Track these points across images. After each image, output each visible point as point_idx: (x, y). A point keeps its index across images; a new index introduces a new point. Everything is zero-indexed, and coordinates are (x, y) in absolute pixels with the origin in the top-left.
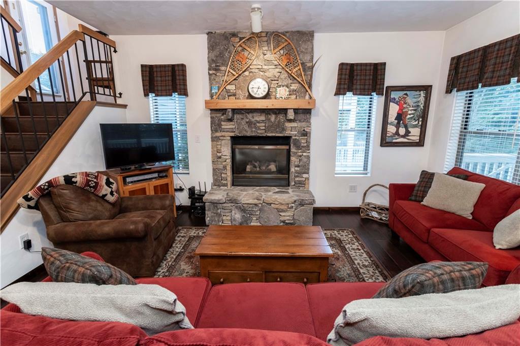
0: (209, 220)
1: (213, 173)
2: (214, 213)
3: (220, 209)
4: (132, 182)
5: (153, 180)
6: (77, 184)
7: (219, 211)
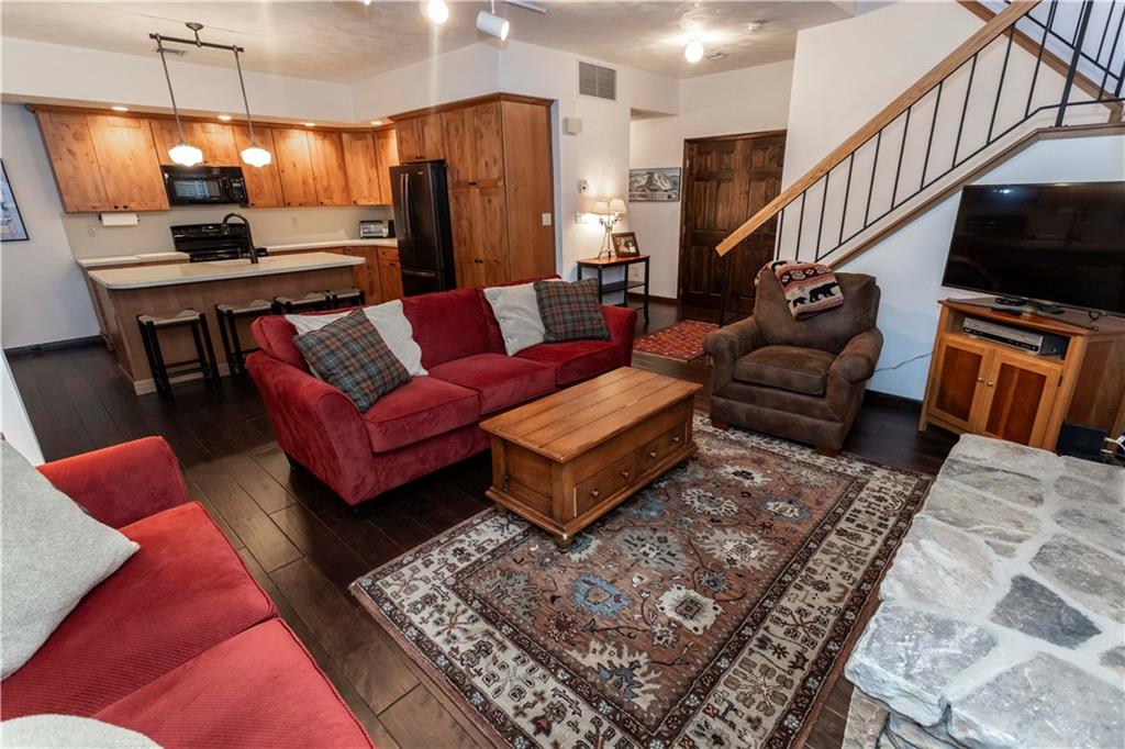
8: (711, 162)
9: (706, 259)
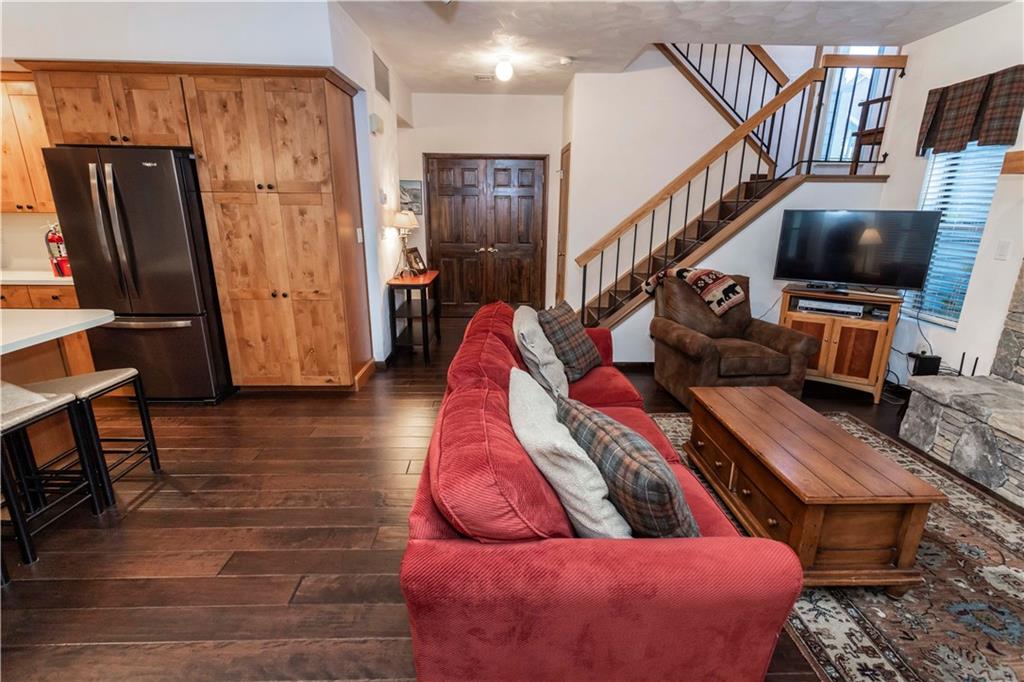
0: (906, 430)
1: (1000, 341)
2: (923, 420)
3: (938, 416)
4: (807, 309)
5: (853, 317)
6: (686, 280)
7: (933, 420)
8: (453, 177)
9: (456, 271)
